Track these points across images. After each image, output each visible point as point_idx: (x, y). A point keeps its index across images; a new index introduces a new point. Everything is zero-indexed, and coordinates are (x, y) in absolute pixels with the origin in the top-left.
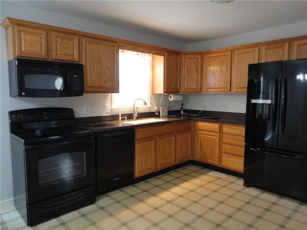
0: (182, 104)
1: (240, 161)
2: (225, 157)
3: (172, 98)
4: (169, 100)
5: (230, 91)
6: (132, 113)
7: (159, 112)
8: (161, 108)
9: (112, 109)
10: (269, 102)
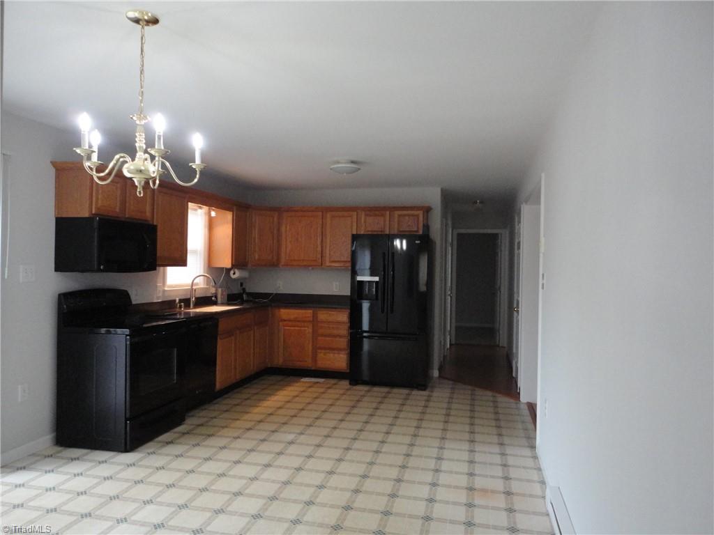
0: (242, 284)
1: (341, 356)
2: (321, 355)
3: (236, 274)
4: (231, 277)
5: (322, 265)
6: (189, 297)
7: (216, 297)
8: (220, 290)
9: (164, 291)
10: (377, 279)
